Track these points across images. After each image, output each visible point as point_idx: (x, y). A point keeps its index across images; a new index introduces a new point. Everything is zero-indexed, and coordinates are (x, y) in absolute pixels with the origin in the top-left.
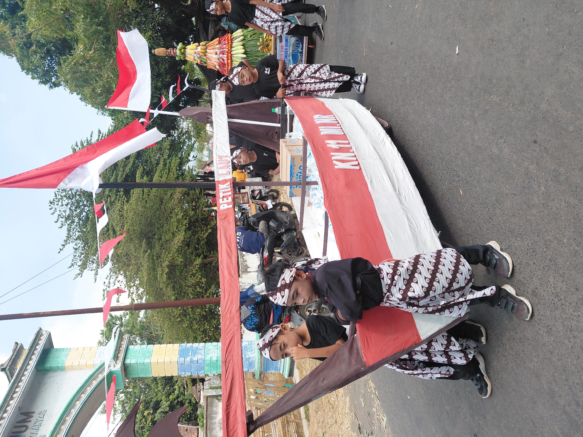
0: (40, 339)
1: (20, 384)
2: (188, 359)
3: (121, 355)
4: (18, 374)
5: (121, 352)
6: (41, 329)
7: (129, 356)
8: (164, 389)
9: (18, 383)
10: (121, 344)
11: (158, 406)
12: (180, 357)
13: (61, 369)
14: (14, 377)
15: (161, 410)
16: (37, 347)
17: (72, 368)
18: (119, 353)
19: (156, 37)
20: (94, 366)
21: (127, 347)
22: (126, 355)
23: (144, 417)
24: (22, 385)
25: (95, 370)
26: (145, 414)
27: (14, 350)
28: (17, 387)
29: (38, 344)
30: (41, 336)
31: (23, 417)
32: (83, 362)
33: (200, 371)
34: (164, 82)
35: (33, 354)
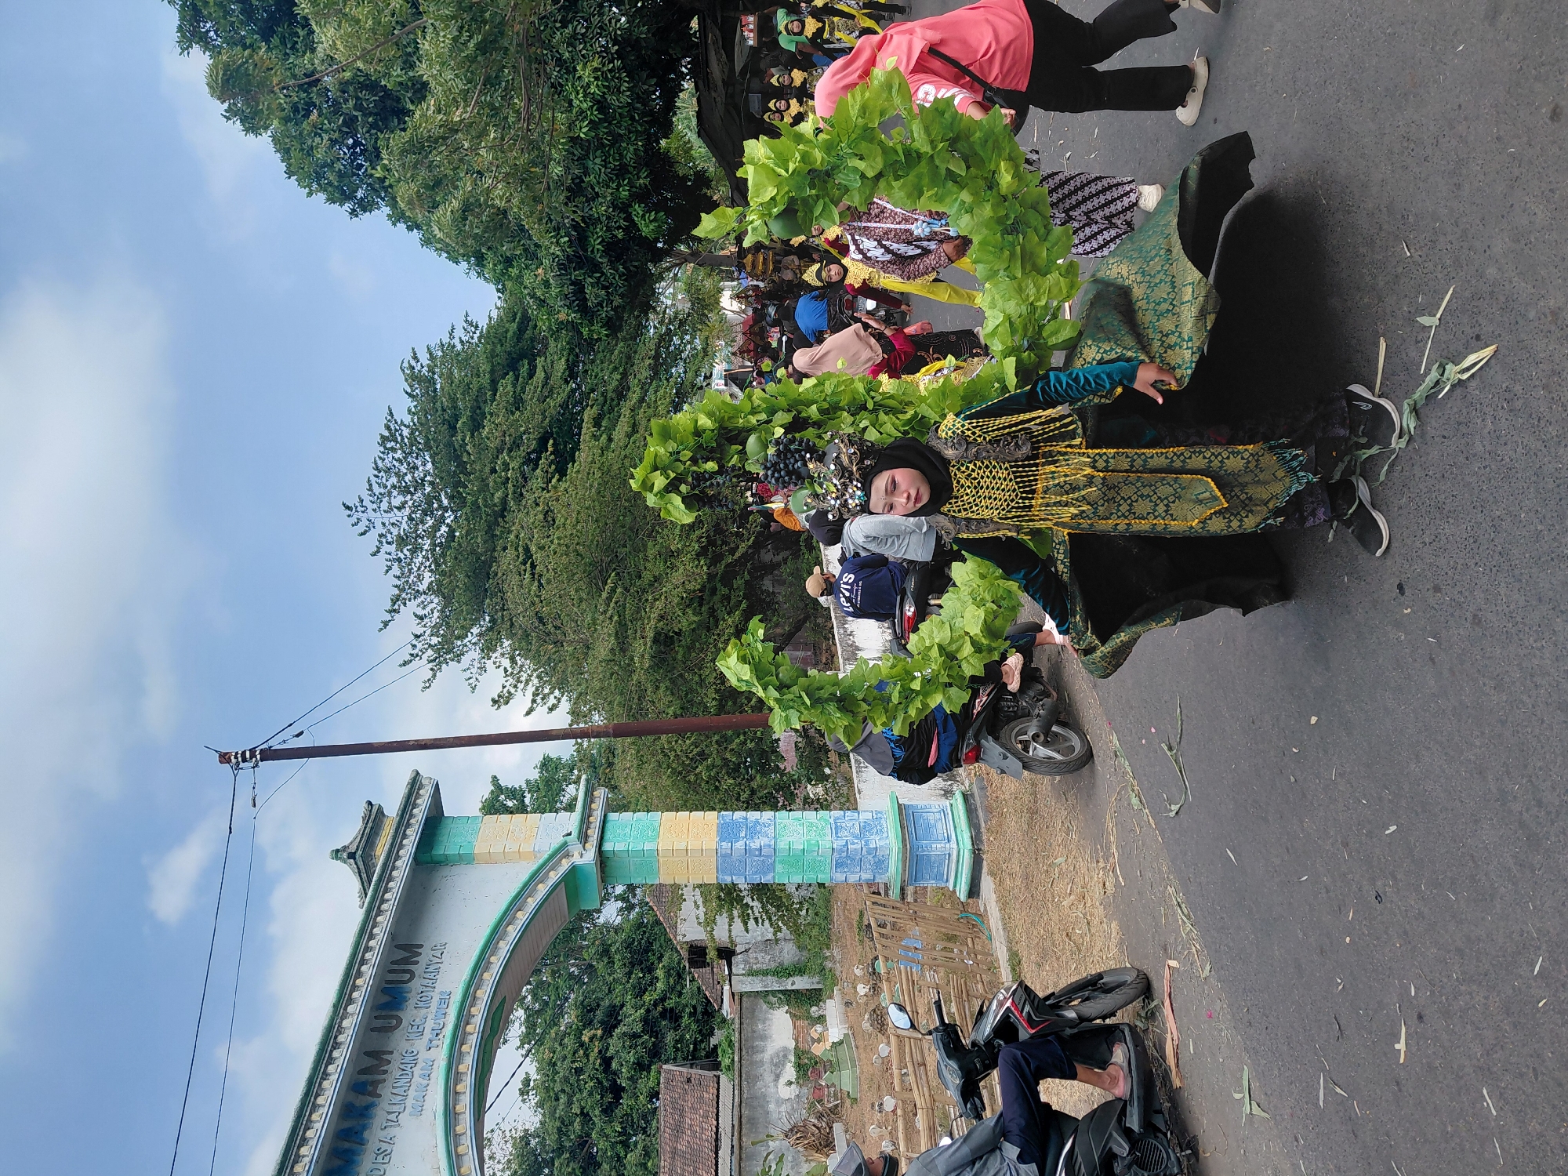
0: (418, 796)
1: (391, 884)
2: (740, 845)
3: (594, 833)
4: (385, 865)
5: (592, 826)
6: (418, 773)
7: (608, 835)
8: (629, 974)
9: (387, 884)
10: (590, 809)
11: (616, 1018)
12: (722, 840)
13: (467, 859)
14: (375, 878)
15: (624, 1029)
16: (415, 811)
17: (490, 859)
18: (588, 828)
19: (610, 71)
20: (535, 854)
21: (605, 816)
22: (603, 832)
23: (582, 1045)
24: (397, 886)
25: (541, 861)
26: (585, 1038)
27: (366, 819)
28: (386, 890)
29: (415, 806)
30: (419, 789)
31: (402, 954)
32: (512, 847)
33: (765, 874)
34: (634, 190)
35: (408, 825)
